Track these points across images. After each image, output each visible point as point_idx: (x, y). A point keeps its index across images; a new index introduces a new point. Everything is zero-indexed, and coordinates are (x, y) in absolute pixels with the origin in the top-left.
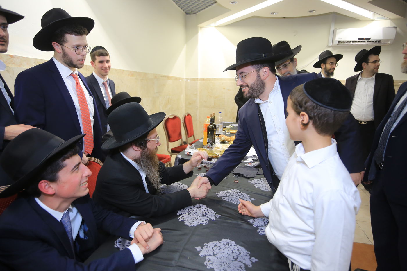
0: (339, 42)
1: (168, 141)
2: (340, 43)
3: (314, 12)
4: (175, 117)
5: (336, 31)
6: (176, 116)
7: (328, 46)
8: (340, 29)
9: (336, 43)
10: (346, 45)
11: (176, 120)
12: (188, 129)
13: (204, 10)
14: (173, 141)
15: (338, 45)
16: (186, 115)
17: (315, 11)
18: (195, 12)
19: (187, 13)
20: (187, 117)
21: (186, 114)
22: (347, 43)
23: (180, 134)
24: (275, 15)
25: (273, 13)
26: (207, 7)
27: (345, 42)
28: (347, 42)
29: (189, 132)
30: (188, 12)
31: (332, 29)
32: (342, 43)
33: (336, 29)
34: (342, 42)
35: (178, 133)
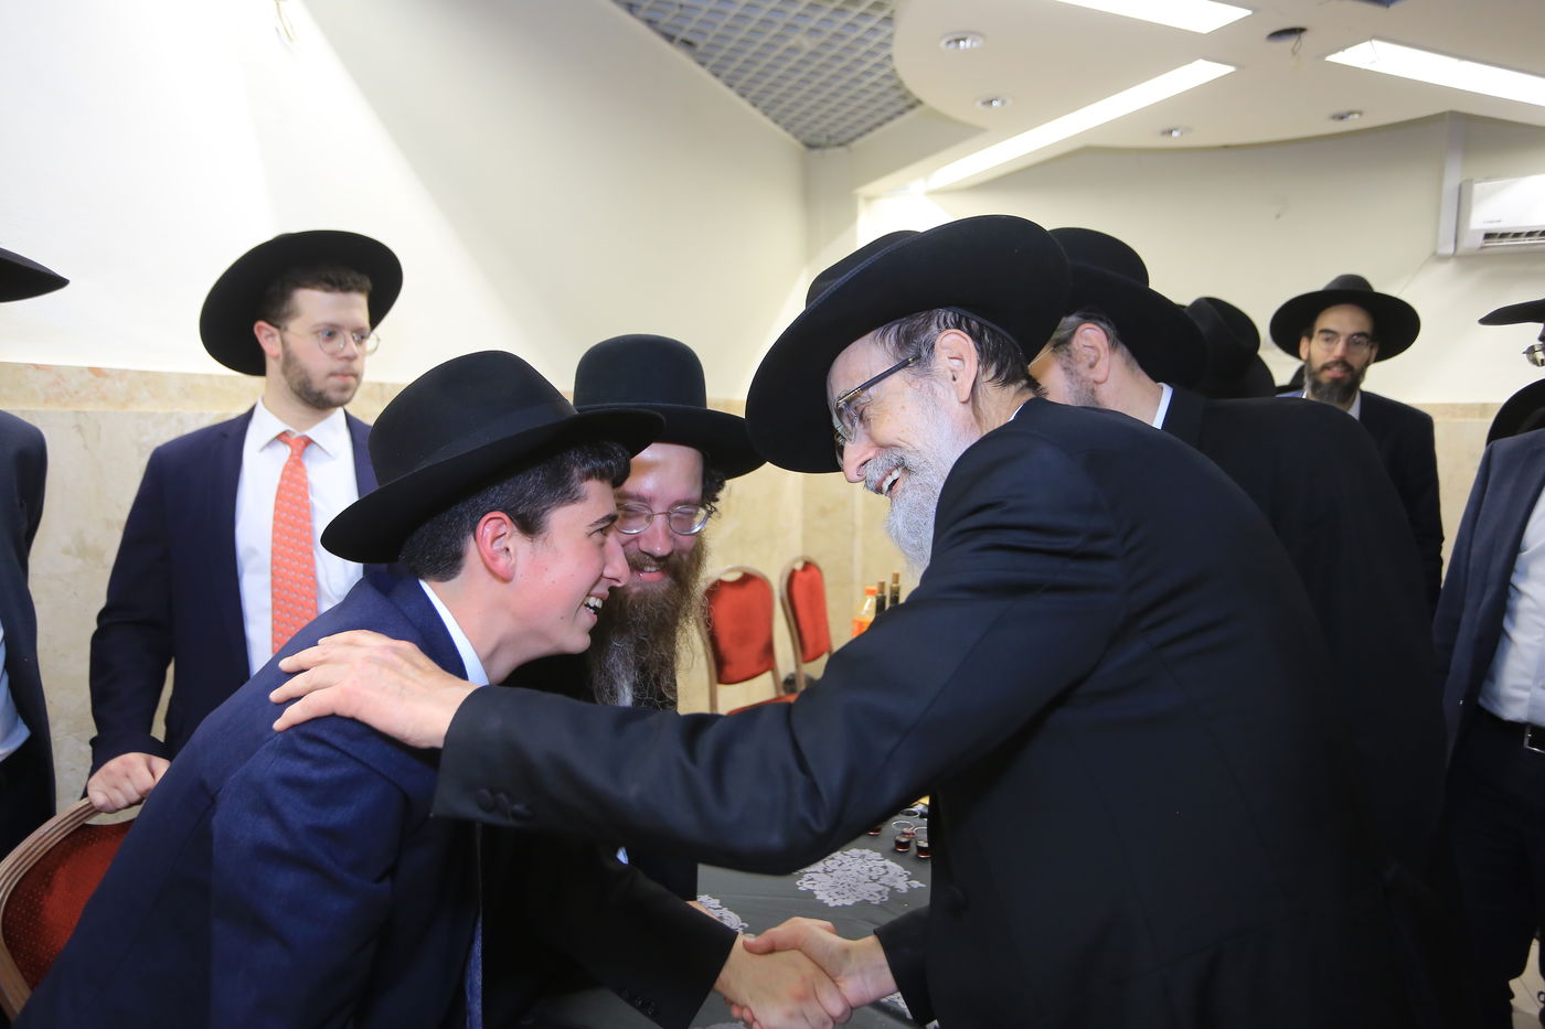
0: (1488, 236)
1: (715, 678)
2: (1495, 243)
3: (1356, 116)
4: (747, 579)
5: (1471, 189)
6: (750, 572)
7: (1434, 254)
8: (1488, 179)
9: (1473, 241)
10: (1523, 248)
11: (750, 589)
12: (803, 627)
13: (879, 132)
14: (736, 678)
15: (1482, 248)
16: (799, 566)
17: (1360, 113)
18: (843, 138)
19: (810, 146)
20: (799, 576)
21: (796, 560)
22: (1527, 241)
23: (769, 649)
24: (1176, 139)
25: (1171, 132)
26: (890, 119)
27: (1517, 235)
28: (1530, 234)
29: (809, 639)
30: (815, 141)
31: (1452, 181)
32: (1506, 242)
33: (1470, 182)
34: (1503, 236)
35: (760, 644)
